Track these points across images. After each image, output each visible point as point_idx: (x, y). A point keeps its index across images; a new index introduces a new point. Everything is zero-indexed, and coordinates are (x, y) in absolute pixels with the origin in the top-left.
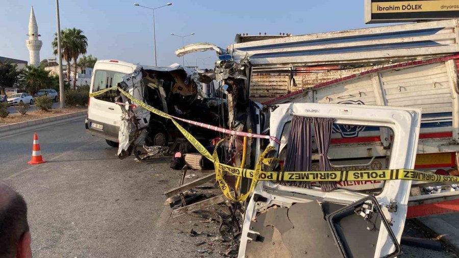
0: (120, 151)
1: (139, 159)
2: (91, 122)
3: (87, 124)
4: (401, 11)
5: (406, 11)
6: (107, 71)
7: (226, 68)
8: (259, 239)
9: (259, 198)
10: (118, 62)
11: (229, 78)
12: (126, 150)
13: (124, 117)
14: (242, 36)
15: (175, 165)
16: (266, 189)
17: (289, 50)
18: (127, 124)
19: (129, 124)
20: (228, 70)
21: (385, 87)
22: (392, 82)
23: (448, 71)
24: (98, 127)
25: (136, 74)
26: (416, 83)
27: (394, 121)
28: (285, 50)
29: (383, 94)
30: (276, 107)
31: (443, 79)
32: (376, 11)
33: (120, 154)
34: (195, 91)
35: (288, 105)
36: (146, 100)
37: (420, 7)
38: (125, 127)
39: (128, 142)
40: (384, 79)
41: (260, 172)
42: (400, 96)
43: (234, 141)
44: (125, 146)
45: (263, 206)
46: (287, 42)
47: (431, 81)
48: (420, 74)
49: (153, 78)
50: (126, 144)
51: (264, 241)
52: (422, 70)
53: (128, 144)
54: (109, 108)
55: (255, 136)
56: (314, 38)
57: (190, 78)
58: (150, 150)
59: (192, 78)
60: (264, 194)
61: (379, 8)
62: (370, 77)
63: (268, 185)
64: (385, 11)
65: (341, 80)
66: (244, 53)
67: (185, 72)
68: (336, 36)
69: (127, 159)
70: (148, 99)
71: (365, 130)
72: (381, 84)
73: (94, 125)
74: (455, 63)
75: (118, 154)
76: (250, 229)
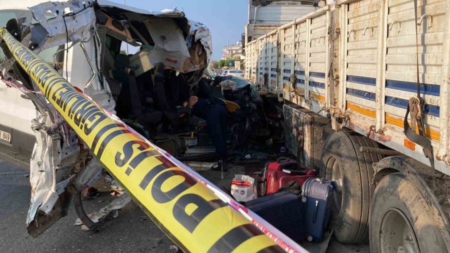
0: (31, 216)
1: (87, 221)
13: (41, 121)
18: (49, 139)
19: (54, 141)
25: (77, 9)
33: (33, 222)
34: (202, 63)
36: (107, 75)
38: (44, 149)
39: (53, 190)
49: (122, 29)
53: (53, 196)
57: (194, 36)
59: (197, 36)
67: (186, 19)
70: (111, 76)
75: (28, 222)
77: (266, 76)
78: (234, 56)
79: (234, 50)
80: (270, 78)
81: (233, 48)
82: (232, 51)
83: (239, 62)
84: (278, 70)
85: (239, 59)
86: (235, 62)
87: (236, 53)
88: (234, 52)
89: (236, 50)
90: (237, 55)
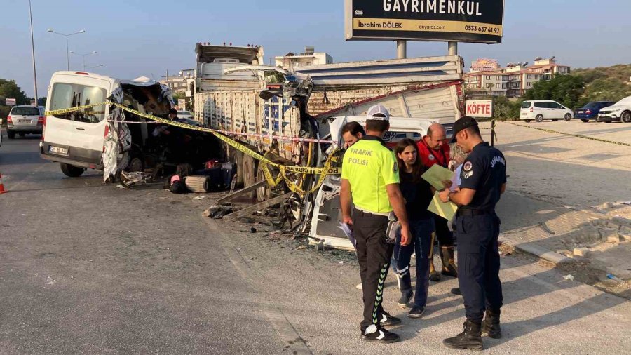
0: (107, 176)
1: (124, 185)
2: (49, 145)
3: (42, 148)
4: (382, 29)
5: (387, 29)
6: (73, 85)
7: (292, 87)
8: (327, 219)
9: (327, 189)
10: (87, 74)
11: (296, 96)
12: (114, 174)
13: (111, 137)
14: (203, 45)
15: (176, 188)
16: (333, 182)
17: (339, 74)
18: (115, 144)
20: (295, 89)
21: (408, 104)
22: (413, 100)
23: (452, 93)
24: (61, 151)
26: (430, 102)
27: (422, 128)
28: (336, 74)
29: (408, 110)
30: (334, 119)
31: (449, 99)
32: (357, 28)
33: (108, 179)
35: (344, 117)
37: (399, 25)
38: (112, 148)
39: (115, 165)
40: (407, 99)
41: (329, 168)
42: (420, 111)
43: (302, 146)
44: (113, 170)
45: (329, 194)
46: (337, 67)
47: (440, 101)
48: (432, 95)
50: (114, 168)
51: (332, 220)
52: (433, 92)
53: (116, 168)
54: (78, 129)
55: (316, 141)
56: (357, 65)
58: (130, 176)
59: (165, 94)
60: (330, 185)
61: (360, 24)
62: (396, 97)
63: (333, 178)
64: (366, 28)
65: (374, 98)
66: (306, 75)
68: (374, 64)
69: (112, 186)
71: (396, 137)
72: (405, 102)
73: (54, 150)
74: (457, 87)
75: (105, 179)
76: (320, 213)
77: (209, 118)
78: (176, 91)
79: (176, 82)
80: (212, 121)
81: (174, 80)
82: (173, 84)
83: (184, 100)
84: (215, 115)
85: (183, 96)
86: (179, 100)
87: (180, 88)
88: (176, 85)
89: (179, 83)
90: (180, 90)
